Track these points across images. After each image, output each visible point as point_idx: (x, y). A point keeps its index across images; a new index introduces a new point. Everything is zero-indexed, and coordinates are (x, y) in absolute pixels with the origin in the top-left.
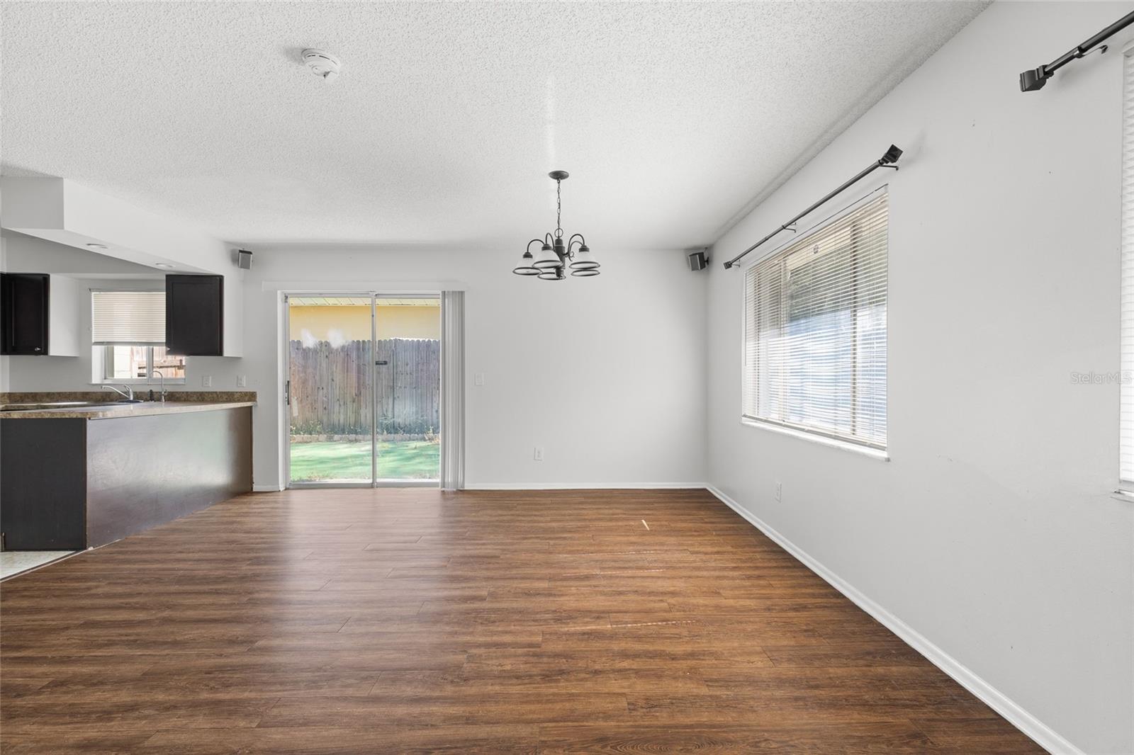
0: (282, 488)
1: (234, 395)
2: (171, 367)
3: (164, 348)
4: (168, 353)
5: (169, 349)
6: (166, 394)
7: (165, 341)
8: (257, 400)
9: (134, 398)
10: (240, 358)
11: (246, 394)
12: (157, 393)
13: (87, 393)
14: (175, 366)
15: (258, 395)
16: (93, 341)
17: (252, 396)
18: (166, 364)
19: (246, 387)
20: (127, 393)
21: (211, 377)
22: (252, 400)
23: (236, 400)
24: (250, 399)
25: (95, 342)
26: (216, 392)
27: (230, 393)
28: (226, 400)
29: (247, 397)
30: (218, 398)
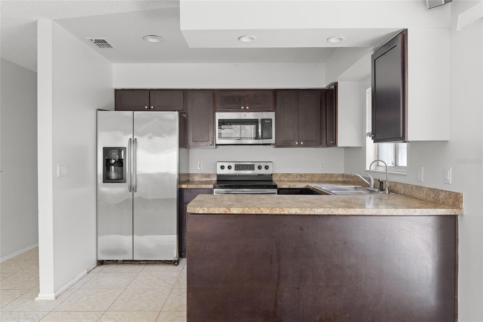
1: (439, 195)
8: (463, 207)
9: (374, 187)
10: (446, 141)
11: (450, 194)
15: (464, 200)
17: (456, 200)
19: (451, 185)
21: (423, 167)
22: (456, 207)
23: (441, 202)
24: (454, 204)
25: (367, 134)
26: (426, 188)
27: (436, 191)
28: (432, 200)
29: (451, 200)
30: (427, 197)
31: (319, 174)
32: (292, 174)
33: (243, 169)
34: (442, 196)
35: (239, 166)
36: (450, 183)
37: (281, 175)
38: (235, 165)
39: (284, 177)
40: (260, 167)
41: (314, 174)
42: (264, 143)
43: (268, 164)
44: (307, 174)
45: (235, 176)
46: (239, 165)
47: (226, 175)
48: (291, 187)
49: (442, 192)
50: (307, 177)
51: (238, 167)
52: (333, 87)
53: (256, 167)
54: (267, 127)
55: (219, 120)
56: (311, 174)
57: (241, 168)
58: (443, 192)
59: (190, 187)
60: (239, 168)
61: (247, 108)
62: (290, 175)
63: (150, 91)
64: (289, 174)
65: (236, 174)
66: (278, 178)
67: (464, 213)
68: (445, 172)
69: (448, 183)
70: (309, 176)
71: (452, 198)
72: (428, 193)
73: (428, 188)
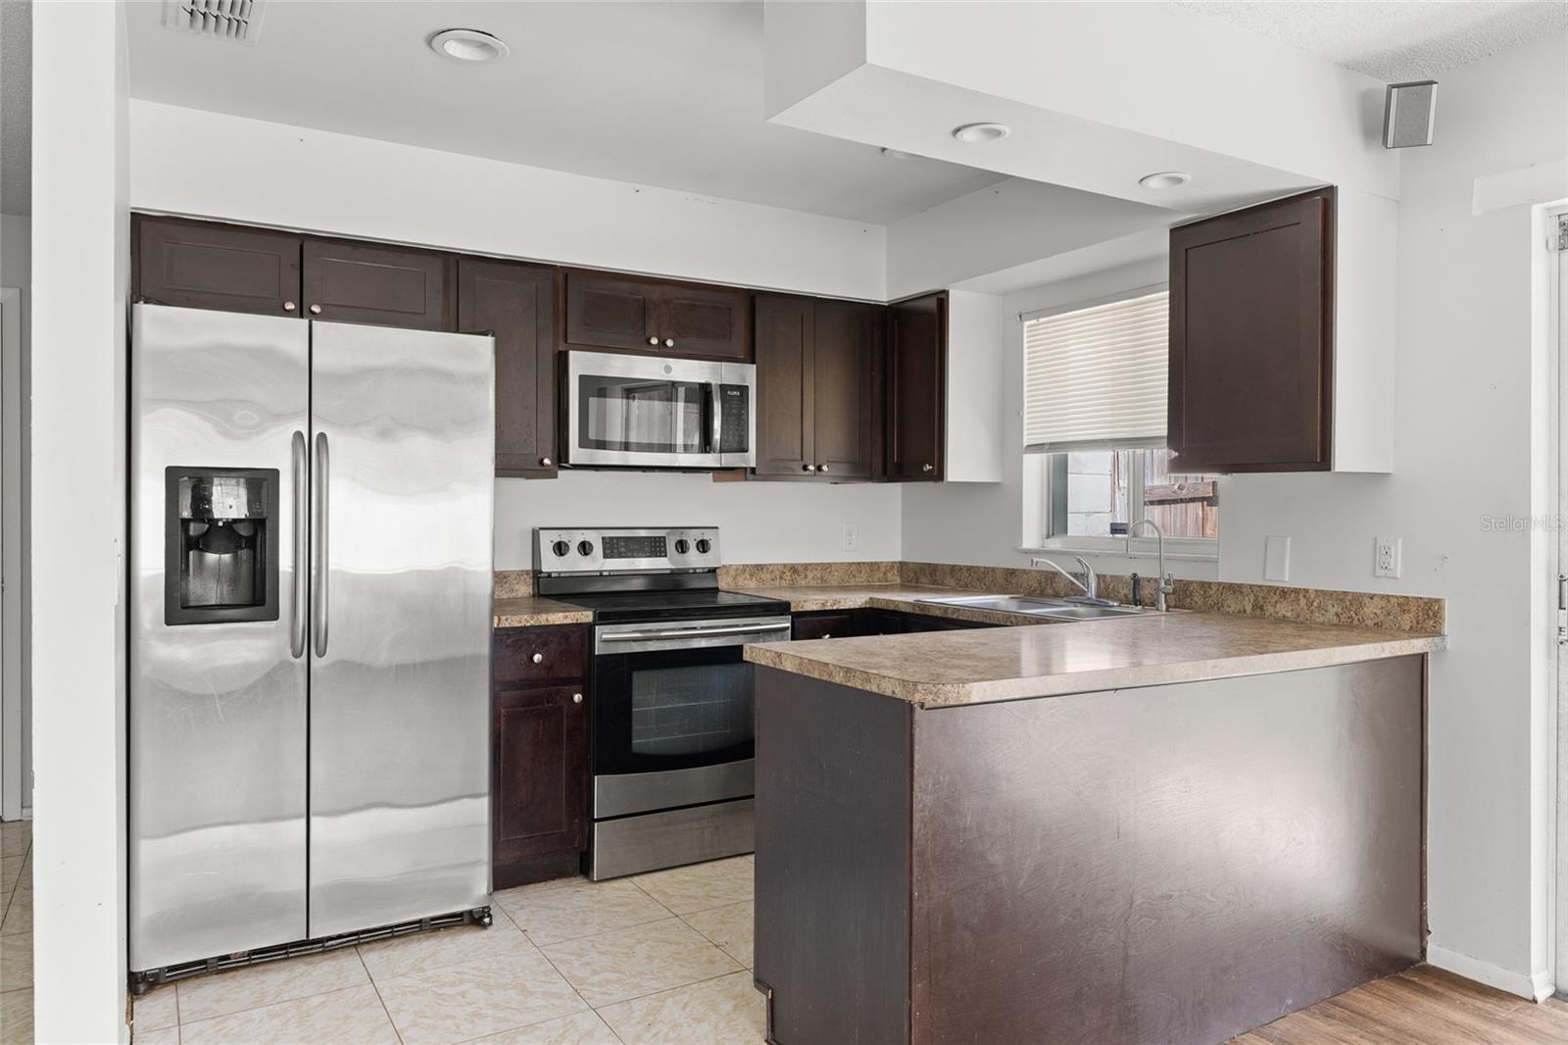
0: (1542, 993)
1: (1361, 605)
2: (1193, 500)
3: (1163, 454)
4: (1177, 466)
5: (1175, 454)
6: (1170, 588)
7: (1165, 433)
8: (1446, 630)
9: (1098, 596)
10: (1386, 475)
11: (1404, 603)
12: (1149, 580)
13: (1011, 573)
14: (1202, 499)
15: (1447, 614)
16: (1025, 444)
17: (1426, 616)
18: (1184, 494)
19: (1405, 580)
20: (1082, 577)
21: (1289, 540)
22: (1426, 631)
23: (1370, 623)
24: (1419, 626)
25: (1028, 446)
26: (1307, 591)
27: (1350, 598)
28: (1335, 620)
29: (1406, 616)
30: (1312, 612)
31: (842, 564)
32: (770, 565)
33: (630, 554)
34: (1370, 609)
35: (615, 541)
36: (1399, 576)
37: (739, 571)
38: (603, 538)
39: (746, 578)
40: (682, 547)
41: (830, 564)
42: (723, 465)
43: (707, 535)
44: (810, 564)
45: (600, 576)
46: (617, 538)
47: (568, 575)
48: (828, 607)
49: (1372, 598)
50: (810, 576)
51: (613, 548)
52: (932, 303)
53: (671, 546)
54: (734, 411)
55: (582, 378)
56: (822, 564)
57: (623, 549)
58: (1375, 598)
59: (507, 625)
60: (615, 551)
61: (670, 343)
62: (765, 570)
63: (304, 241)
64: (760, 567)
65: (601, 572)
66: (730, 579)
67: (1448, 647)
68: (1378, 550)
69: (1389, 578)
70: (814, 572)
71: (1409, 611)
72: (1315, 604)
73: (1317, 591)
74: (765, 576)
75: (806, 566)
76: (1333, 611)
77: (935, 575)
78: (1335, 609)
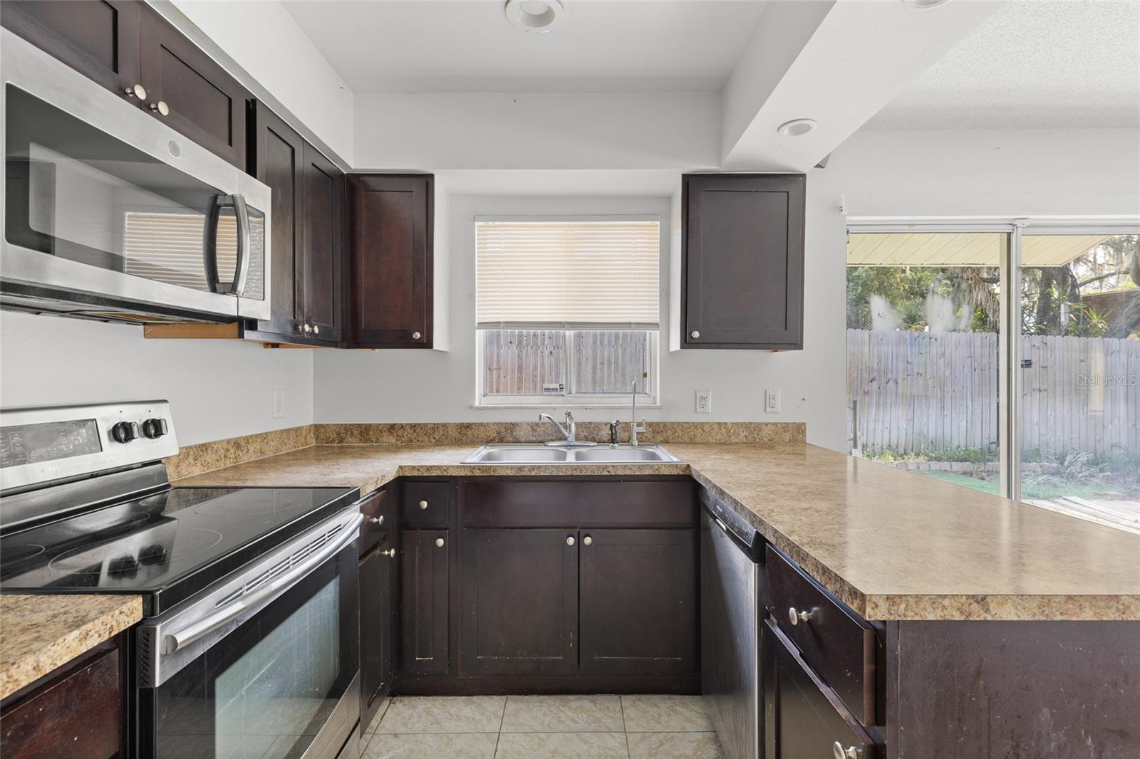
11: (785, 427)
13: (466, 426)
15: (809, 430)
16: (477, 321)
17: (797, 433)
22: (798, 442)
23: (766, 439)
24: (794, 439)
25: (479, 323)
26: (726, 424)
27: (753, 425)
28: (745, 440)
29: (787, 434)
30: (730, 436)
32: (215, 443)
34: (766, 432)
36: (781, 411)
41: (266, 433)
43: (155, 412)
44: (251, 436)
49: (767, 425)
50: (252, 449)
53: (105, 434)
64: (204, 447)
68: (768, 398)
69: (775, 413)
70: (255, 445)
71: (788, 431)
72: (732, 431)
73: (732, 423)
74: (210, 457)
75: (248, 439)
76: (743, 434)
77: (368, 434)
78: (745, 433)
